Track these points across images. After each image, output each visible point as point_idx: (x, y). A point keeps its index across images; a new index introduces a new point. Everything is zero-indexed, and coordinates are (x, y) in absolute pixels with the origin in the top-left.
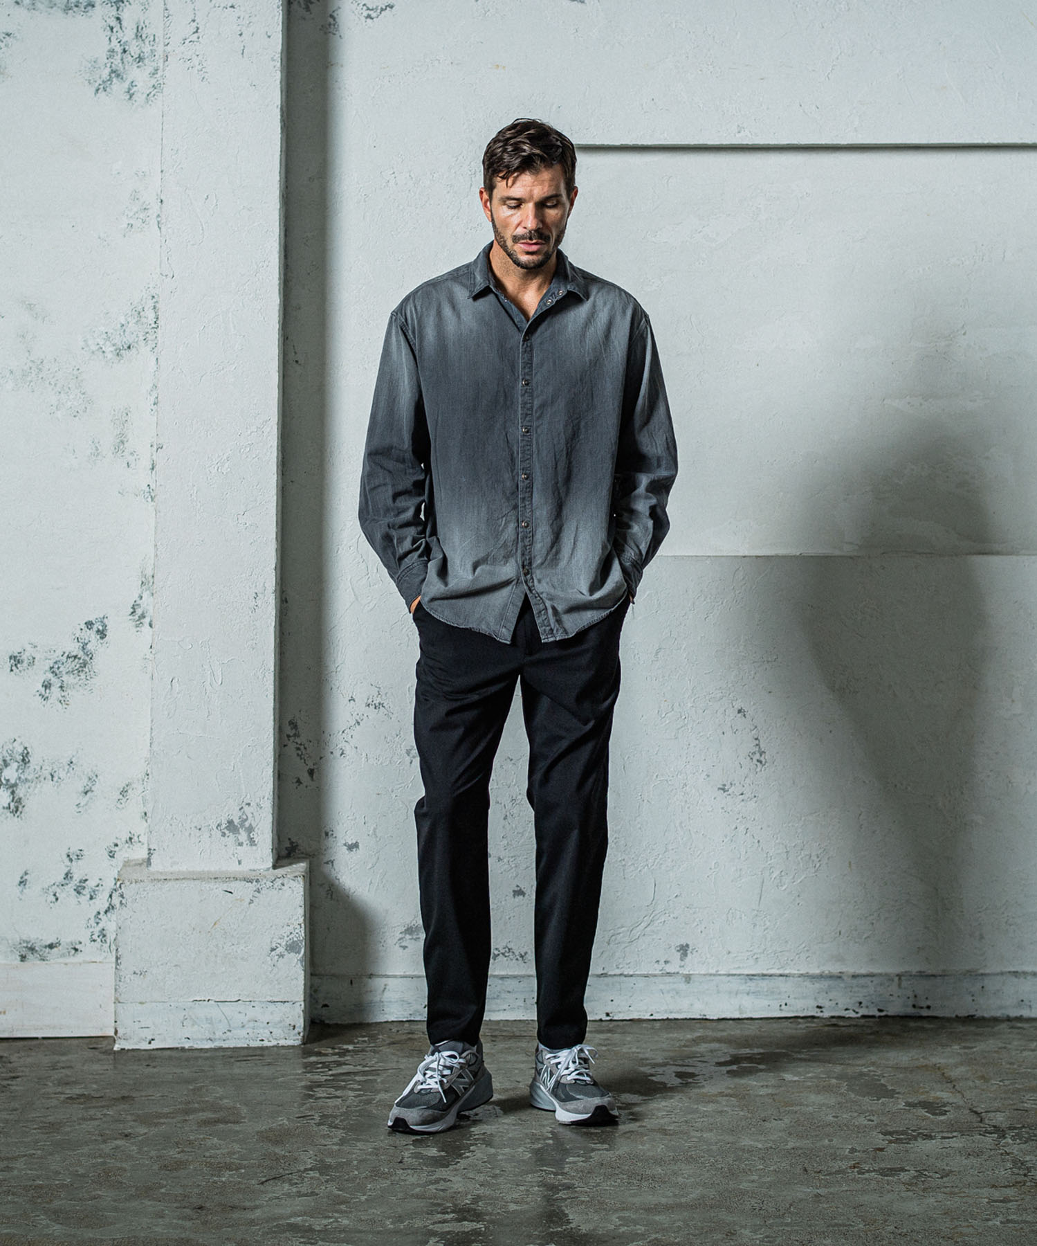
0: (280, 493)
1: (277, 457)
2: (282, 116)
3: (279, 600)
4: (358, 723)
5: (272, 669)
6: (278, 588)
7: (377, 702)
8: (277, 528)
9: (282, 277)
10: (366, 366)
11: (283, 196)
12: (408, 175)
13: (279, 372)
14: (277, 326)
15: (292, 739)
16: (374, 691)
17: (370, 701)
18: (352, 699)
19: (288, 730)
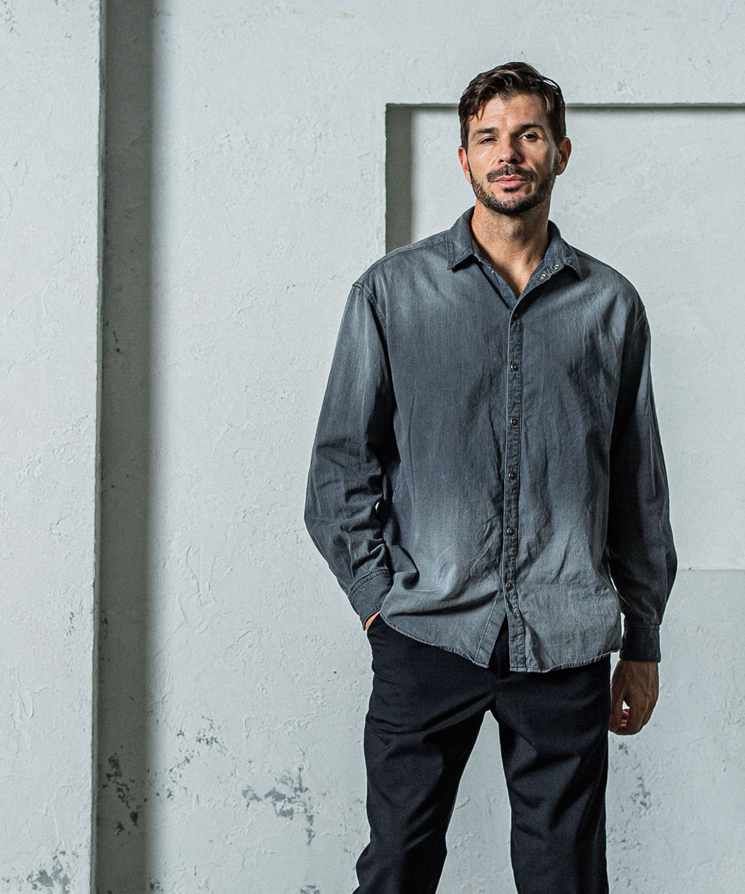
0: (99, 500)
1: (96, 459)
2: (101, 71)
3: (97, 620)
4: (188, 760)
5: (90, 698)
6: (97, 606)
7: (208, 737)
8: (95, 538)
9: (101, 254)
10: (197, 355)
11: (102, 162)
12: (244, 137)
13: (97, 362)
14: (95, 310)
15: (113, 778)
16: (206, 724)
17: (201, 736)
18: (181, 734)
19: (109, 769)
